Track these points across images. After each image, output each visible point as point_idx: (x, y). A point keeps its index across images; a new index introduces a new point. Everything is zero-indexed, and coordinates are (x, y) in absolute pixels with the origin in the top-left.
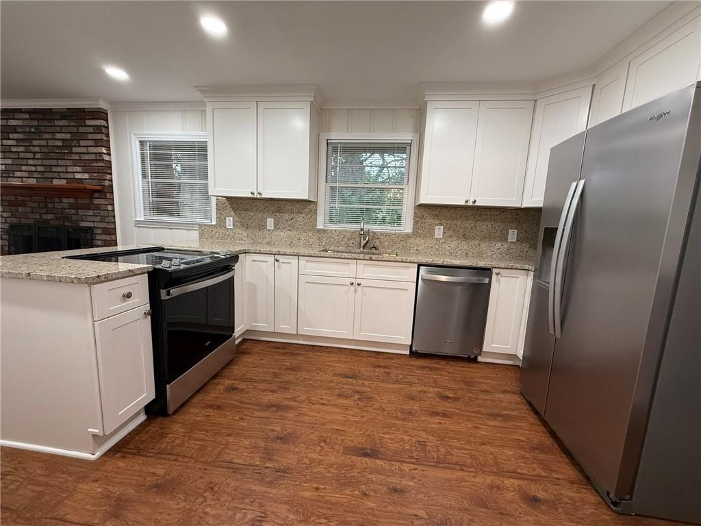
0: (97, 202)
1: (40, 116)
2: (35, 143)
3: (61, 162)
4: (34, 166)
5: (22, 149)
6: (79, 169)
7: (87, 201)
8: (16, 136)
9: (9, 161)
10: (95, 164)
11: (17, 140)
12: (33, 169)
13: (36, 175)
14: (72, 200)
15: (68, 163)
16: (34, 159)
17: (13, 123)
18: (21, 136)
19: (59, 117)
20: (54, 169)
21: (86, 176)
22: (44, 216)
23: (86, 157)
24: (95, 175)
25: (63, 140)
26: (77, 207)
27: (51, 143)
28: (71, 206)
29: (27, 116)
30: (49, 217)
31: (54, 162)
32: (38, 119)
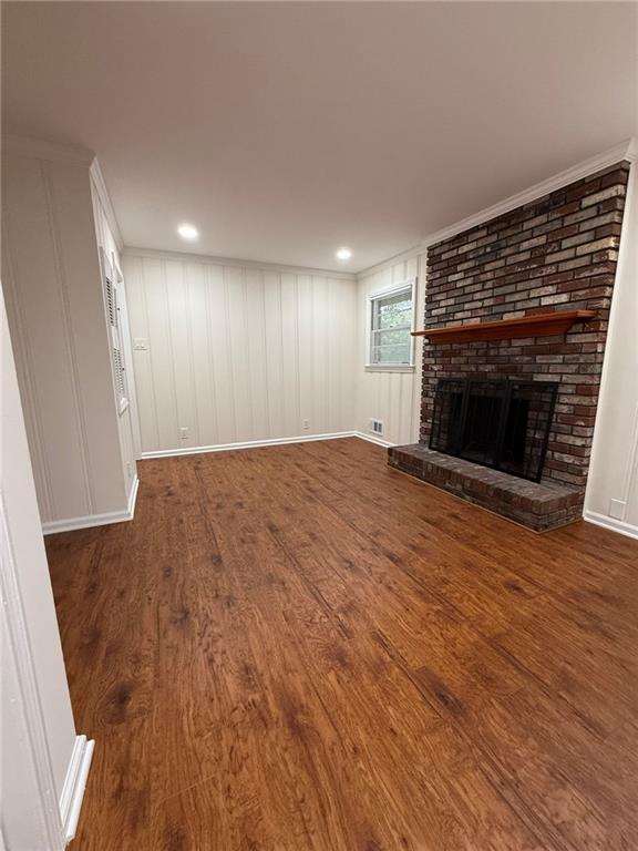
0: (574, 339)
2: (488, 267)
3: (520, 286)
4: (480, 300)
5: (469, 281)
6: (551, 289)
7: (558, 340)
8: (465, 266)
9: (452, 301)
10: (587, 274)
11: (466, 271)
12: (479, 304)
13: (481, 313)
14: (529, 342)
15: (533, 284)
16: (483, 290)
18: (471, 264)
19: (532, 214)
20: (508, 299)
21: (564, 298)
23: (571, 265)
24: (581, 293)
25: (531, 250)
26: (532, 352)
27: (511, 261)
28: (525, 351)
29: (484, 233)
31: (511, 288)
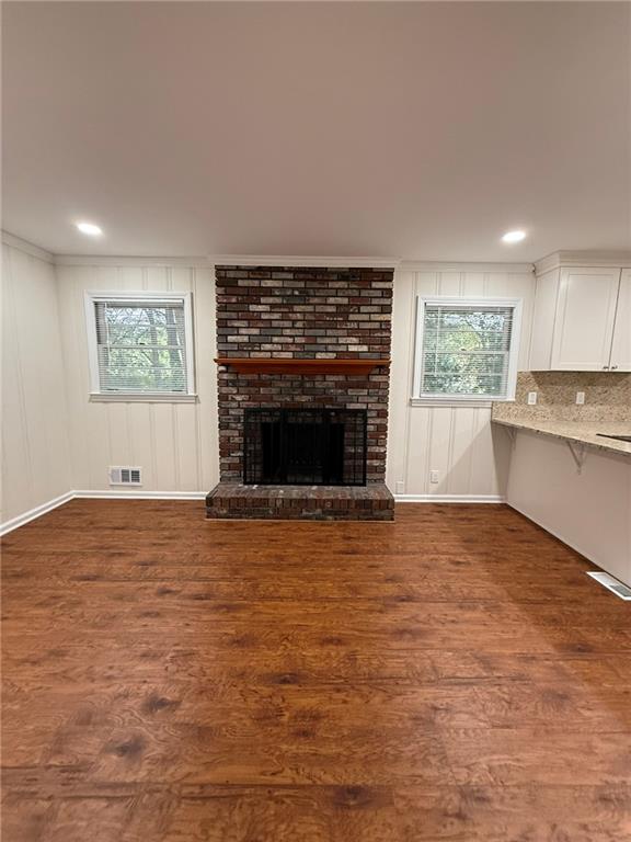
0: (375, 379)
1: (310, 277)
2: (296, 308)
3: (329, 332)
4: (290, 336)
5: (276, 316)
6: (355, 340)
7: (362, 378)
8: (271, 300)
9: (256, 331)
10: (379, 335)
11: (272, 306)
12: (290, 340)
13: (293, 348)
14: (341, 378)
15: (340, 333)
16: (293, 328)
17: (269, 283)
18: (278, 300)
19: (335, 277)
20: (319, 340)
21: (365, 348)
22: (297, 399)
23: (368, 326)
24: (377, 347)
25: (338, 306)
26: (346, 386)
27: (319, 309)
28: (338, 385)
29: (291, 276)
30: (304, 399)
31: (322, 332)
32: (305, 280)
